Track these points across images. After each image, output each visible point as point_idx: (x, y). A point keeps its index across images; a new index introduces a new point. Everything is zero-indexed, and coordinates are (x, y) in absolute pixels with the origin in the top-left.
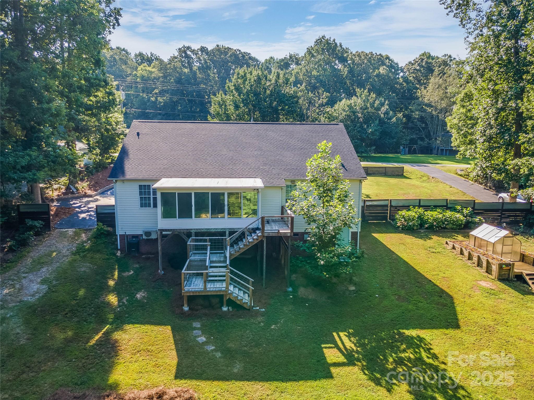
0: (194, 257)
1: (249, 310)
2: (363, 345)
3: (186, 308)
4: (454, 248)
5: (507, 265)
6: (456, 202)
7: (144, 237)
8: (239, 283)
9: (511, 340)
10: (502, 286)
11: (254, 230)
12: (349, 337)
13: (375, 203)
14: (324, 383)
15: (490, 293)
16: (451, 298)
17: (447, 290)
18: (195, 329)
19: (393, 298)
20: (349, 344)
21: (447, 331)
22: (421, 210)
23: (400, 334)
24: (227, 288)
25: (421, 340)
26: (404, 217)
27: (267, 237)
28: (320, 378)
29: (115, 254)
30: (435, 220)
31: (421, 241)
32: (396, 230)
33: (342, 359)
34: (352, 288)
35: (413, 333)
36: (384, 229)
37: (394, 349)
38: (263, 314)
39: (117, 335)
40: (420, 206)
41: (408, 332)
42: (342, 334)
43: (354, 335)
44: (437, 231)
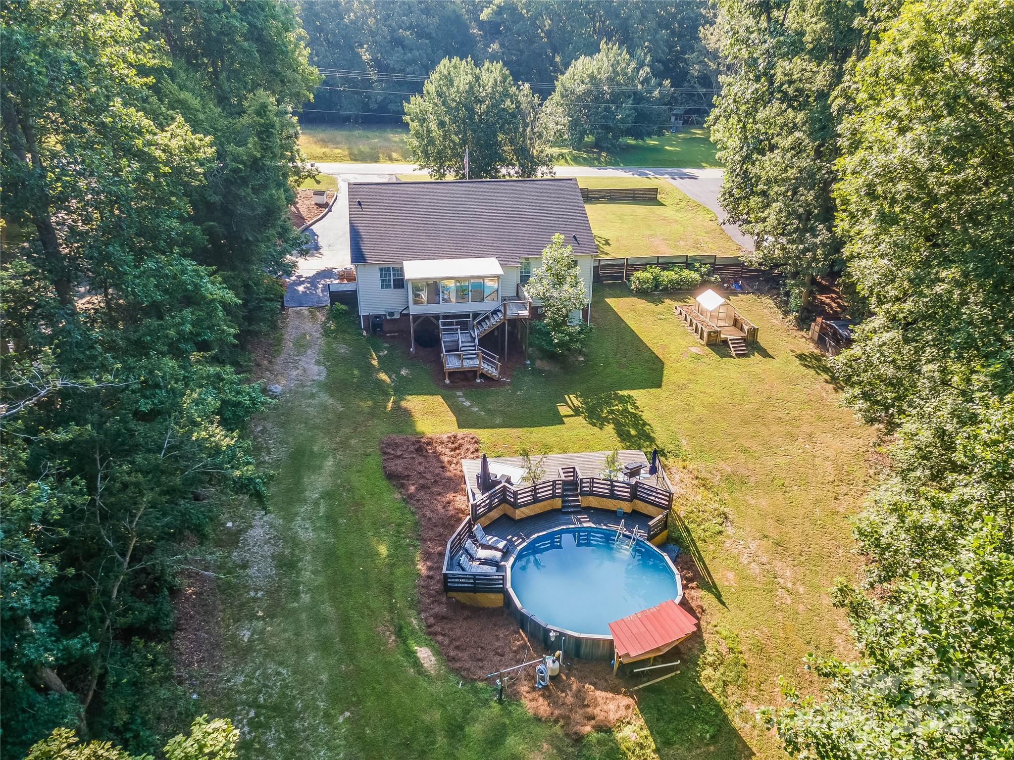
0: (445, 338)
1: (498, 381)
2: (587, 403)
3: (447, 381)
4: (681, 314)
5: (715, 332)
6: (695, 259)
7: (388, 317)
8: (489, 361)
9: (694, 393)
10: (708, 350)
11: (495, 312)
12: (576, 398)
13: (610, 262)
14: (559, 427)
15: (696, 358)
16: (662, 363)
17: (661, 357)
18: (459, 396)
19: (615, 366)
20: (577, 403)
21: (650, 390)
22: (657, 270)
23: (616, 394)
24: (480, 364)
25: (629, 397)
26: (638, 279)
27: (509, 320)
28: (555, 424)
29: (362, 335)
30: (670, 281)
31: (651, 306)
32: (630, 293)
33: (571, 412)
34: (582, 359)
35: (625, 393)
36: (618, 292)
37: (609, 404)
38: (509, 384)
39: (404, 404)
40: (658, 264)
41: (621, 393)
42: (571, 396)
43: (580, 396)
44: (671, 293)
